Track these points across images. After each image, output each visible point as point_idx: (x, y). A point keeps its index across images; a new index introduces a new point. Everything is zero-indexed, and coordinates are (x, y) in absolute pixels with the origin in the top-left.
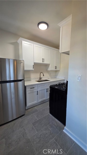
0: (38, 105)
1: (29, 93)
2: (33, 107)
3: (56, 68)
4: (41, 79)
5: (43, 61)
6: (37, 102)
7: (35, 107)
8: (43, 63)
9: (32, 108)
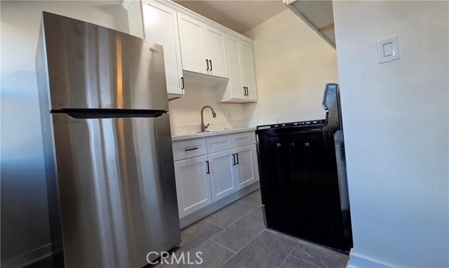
0: (213, 213)
1: (182, 168)
2: (198, 219)
3: (247, 94)
4: (206, 130)
5: (210, 68)
6: (210, 203)
7: (208, 221)
8: (210, 74)
9: (198, 224)
